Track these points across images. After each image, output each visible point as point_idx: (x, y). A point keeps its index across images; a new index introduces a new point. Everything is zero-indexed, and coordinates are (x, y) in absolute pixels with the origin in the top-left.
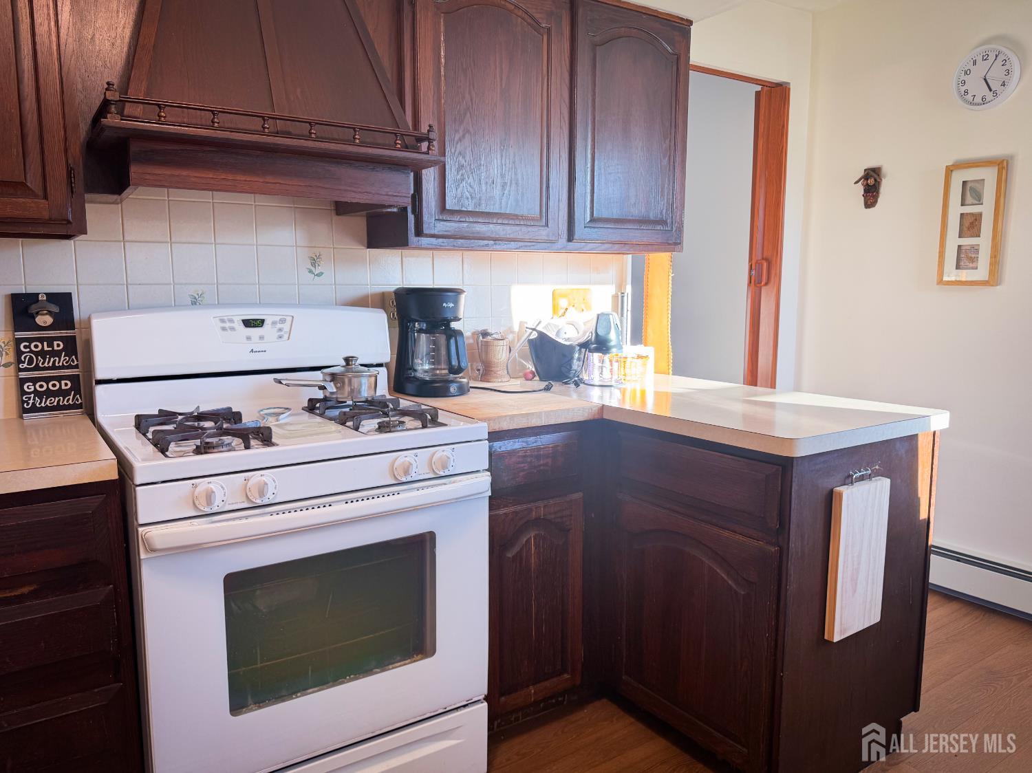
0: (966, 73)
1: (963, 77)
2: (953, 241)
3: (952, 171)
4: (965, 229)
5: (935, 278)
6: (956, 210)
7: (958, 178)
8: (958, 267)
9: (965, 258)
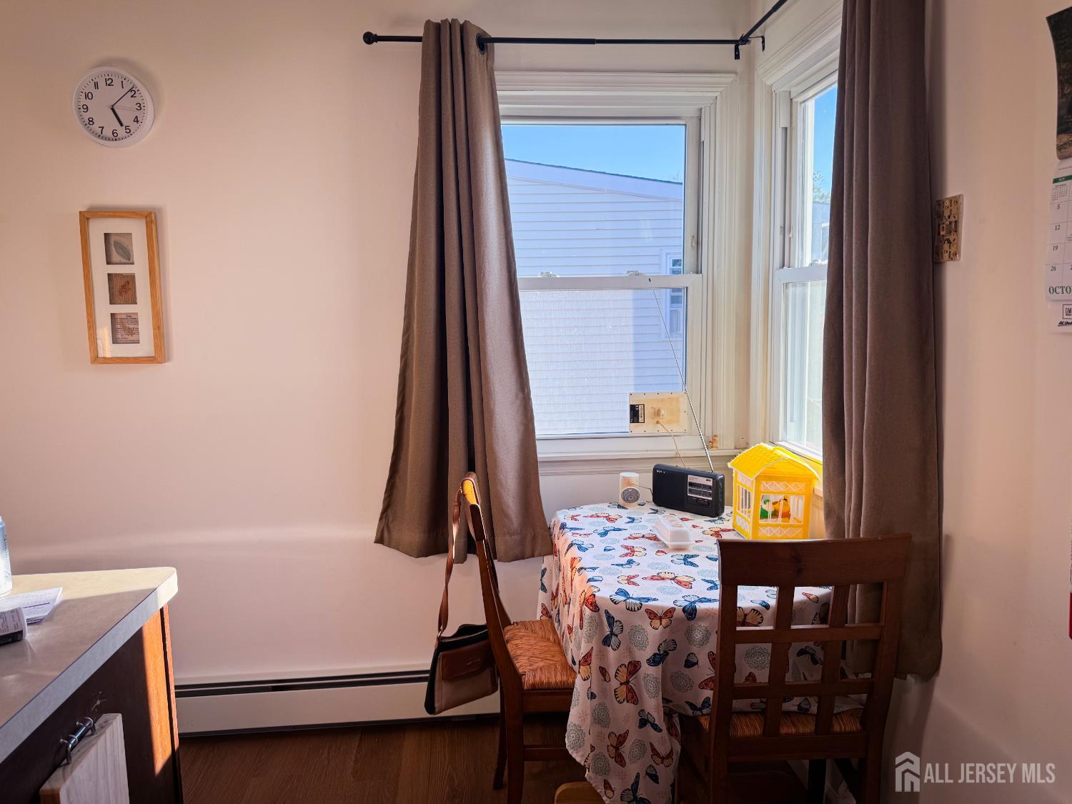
0: (87, 96)
1: (84, 101)
2: (104, 309)
3: (88, 219)
4: (116, 293)
5: (88, 356)
6: (101, 271)
7: (98, 229)
8: (115, 341)
9: (123, 329)
